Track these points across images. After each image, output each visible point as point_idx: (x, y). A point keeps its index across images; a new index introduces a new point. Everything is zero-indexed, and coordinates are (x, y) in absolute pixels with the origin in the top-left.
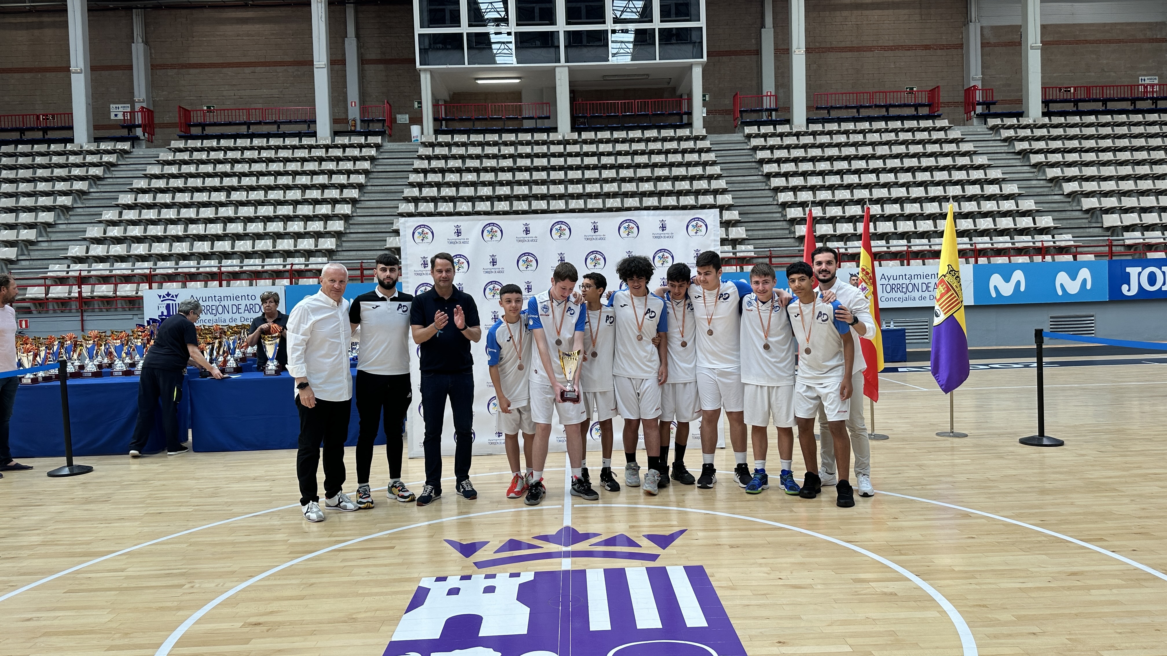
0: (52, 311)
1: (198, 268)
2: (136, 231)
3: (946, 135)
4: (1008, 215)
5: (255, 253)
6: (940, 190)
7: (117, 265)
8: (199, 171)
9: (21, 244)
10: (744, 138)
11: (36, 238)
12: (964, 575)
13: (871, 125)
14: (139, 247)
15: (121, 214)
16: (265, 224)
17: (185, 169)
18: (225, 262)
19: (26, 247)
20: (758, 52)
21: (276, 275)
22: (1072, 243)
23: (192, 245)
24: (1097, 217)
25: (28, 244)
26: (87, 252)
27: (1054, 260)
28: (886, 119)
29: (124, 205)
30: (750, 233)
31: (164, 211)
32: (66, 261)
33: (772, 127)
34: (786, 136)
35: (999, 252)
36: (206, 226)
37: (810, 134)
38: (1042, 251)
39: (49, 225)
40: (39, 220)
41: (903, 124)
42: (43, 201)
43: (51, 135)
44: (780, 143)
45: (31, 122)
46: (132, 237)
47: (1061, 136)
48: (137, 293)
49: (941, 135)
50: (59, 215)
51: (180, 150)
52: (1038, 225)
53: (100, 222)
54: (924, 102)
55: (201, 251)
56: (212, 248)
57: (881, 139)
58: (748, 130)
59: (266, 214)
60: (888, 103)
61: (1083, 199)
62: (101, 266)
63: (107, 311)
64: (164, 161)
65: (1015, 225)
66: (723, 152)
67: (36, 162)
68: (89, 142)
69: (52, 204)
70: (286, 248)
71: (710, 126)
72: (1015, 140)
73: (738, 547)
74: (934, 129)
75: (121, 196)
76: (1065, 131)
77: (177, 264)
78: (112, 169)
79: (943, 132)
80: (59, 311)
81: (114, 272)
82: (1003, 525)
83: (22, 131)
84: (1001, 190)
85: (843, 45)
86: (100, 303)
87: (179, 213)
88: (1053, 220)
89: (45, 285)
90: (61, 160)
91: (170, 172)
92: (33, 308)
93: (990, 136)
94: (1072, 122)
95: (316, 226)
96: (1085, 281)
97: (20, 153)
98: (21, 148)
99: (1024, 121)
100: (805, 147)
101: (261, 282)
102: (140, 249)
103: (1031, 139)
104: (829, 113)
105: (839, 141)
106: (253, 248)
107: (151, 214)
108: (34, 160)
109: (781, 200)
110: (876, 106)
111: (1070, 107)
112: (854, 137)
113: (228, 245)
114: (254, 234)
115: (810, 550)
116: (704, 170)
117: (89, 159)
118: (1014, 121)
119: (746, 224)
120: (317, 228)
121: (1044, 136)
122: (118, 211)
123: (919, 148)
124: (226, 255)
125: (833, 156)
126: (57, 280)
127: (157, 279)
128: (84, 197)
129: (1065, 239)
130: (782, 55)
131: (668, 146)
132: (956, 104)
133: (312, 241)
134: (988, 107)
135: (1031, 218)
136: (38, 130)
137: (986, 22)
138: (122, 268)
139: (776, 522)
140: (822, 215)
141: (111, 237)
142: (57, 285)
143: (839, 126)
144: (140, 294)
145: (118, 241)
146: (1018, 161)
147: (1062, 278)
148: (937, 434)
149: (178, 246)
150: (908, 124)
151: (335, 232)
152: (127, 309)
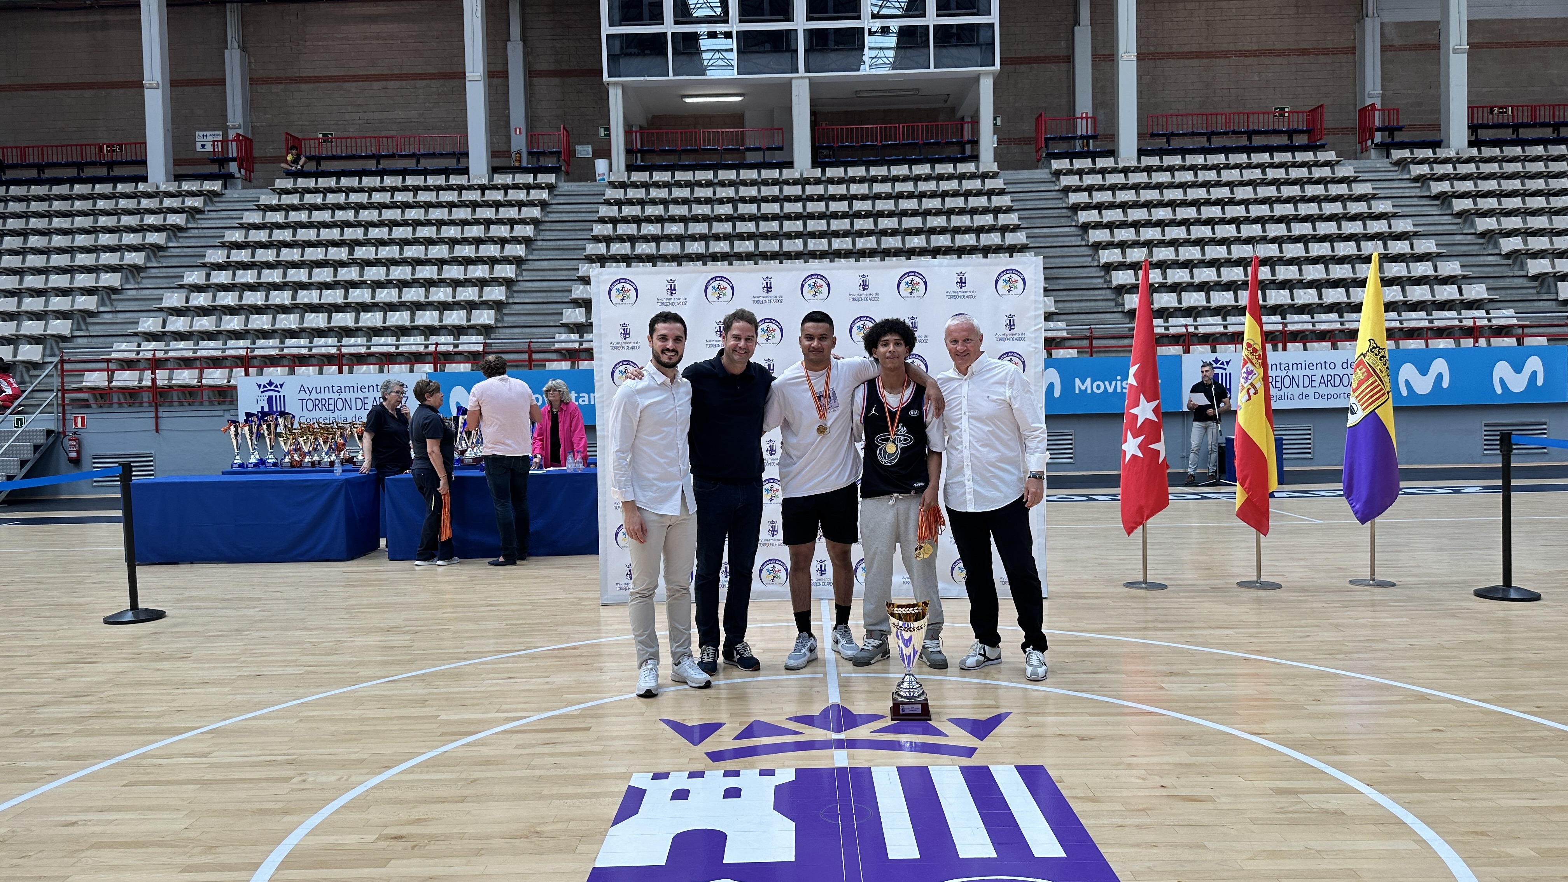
0: (116, 405)
1: (310, 349)
2: (229, 299)
3: (1333, 173)
4: (1423, 282)
5: (387, 329)
6: (1326, 248)
7: (203, 344)
8: (313, 220)
9: (77, 316)
10: (1050, 176)
11: (97, 307)
12: (1441, 786)
13: (1227, 158)
14: (232, 321)
15: (208, 276)
16: (400, 291)
17: (294, 216)
18: (345, 341)
19: (84, 319)
20: (1070, 59)
21: (415, 358)
22: (1515, 321)
23: (302, 318)
24: (1549, 286)
25: (86, 316)
26: (164, 326)
27: (1489, 344)
28: (1249, 150)
29: (213, 264)
30: (1060, 305)
31: (265, 272)
32: (136, 339)
33: (1090, 160)
34: (1109, 173)
35: (1412, 333)
36: (321, 292)
37: (1143, 171)
38: (1473, 332)
39: (114, 290)
40: (101, 284)
41: (1272, 157)
42: (107, 258)
43: (117, 171)
44: (1101, 182)
45: (91, 155)
46: (223, 307)
47: (1495, 174)
48: (229, 382)
49: (1326, 172)
50: (127, 278)
51: (287, 192)
52: (1465, 297)
53: (182, 287)
54: (1301, 128)
55: (314, 326)
56: (329, 322)
57: (1242, 177)
58: (1056, 164)
59: (402, 277)
60: (1251, 128)
61: (1528, 261)
62: (182, 344)
63: (190, 405)
64: (266, 206)
65: (1433, 296)
66: (1021, 194)
67: (98, 207)
68: (167, 181)
69: (118, 262)
70: (429, 323)
71: (1004, 160)
72: (1430, 179)
73: (1091, 739)
74: (1316, 164)
75: (209, 252)
76: (1501, 167)
77: (282, 342)
78: (198, 216)
79: (1328, 169)
80: (125, 405)
81: (200, 353)
82: (1481, 712)
83: (80, 166)
84: (1412, 248)
85: (1187, 49)
86: (180, 394)
87: (285, 275)
88: (1488, 289)
89: (107, 370)
90: (130, 204)
91: (274, 221)
92: (92, 401)
93: (1395, 173)
94: (1511, 155)
95: (468, 294)
96: (1534, 374)
97: (77, 195)
98: (78, 188)
99: (1442, 153)
100: (1136, 187)
101: (396, 368)
102: (234, 323)
103: (1453, 178)
104: (1168, 142)
105: (1183, 180)
106: (384, 322)
107: (249, 277)
108: (95, 205)
109: (1103, 261)
110: (1234, 132)
111: (1507, 134)
112: (1204, 176)
113: (351, 318)
114: (385, 303)
115: (1200, 744)
116: (996, 218)
117: (168, 203)
118: (1429, 153)
119: (1054, 293)
120: (470, 295)
121: (1472, 174)
122: (204, 273)
123: (1295, 191)
124: (348, 332)
125: (1174, 201)
126: (124, 364)
127: (256, 362)
128: (161, 254)
129: (1505, 316)
130: (1103, 63)
131: (945, 186)
132: (1345, 131)
133: (463, 313)
134: (1391, 135)
135: (1455, 287)
136: (102, 164)
137: (1390, 17)
138: (210, 349)
139: (1141, 703)
140: (1161, 280)
141: (196, 307)
142: (123, 369)
143: (1184, 160)
144: (233, 382)
145: (204, 311)
146: (1435, 208)
147: (1502, 370)
148: (1351, 582)
149: (284, 319)
150: (1279, 157)
151: (494, 302)
152: (216, 403)
